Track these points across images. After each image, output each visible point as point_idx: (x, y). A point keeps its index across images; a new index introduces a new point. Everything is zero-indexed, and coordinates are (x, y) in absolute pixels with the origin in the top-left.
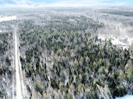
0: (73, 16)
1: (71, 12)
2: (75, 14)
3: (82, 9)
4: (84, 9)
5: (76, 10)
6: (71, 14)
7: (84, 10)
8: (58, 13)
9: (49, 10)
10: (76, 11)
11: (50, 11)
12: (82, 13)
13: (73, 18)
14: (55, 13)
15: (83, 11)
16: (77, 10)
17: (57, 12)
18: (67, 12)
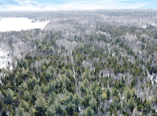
0: (133, 26)
1: (130, 18)
2: (137, 21)
3: (148, 13)
4: (151, 13)
5: (138, 14)
6: (129, 22)
7: (150, 15)
8: (109, 19)
9: (98, 13)
10: (139, 17)
11: (99, 15)
12: (149, 19)
13: (133, 30)
14: (105, 19)
15: (150, 17)
16: (140, 14)
17: (108, 17)
18: (123, 17)
